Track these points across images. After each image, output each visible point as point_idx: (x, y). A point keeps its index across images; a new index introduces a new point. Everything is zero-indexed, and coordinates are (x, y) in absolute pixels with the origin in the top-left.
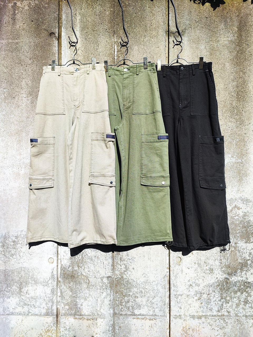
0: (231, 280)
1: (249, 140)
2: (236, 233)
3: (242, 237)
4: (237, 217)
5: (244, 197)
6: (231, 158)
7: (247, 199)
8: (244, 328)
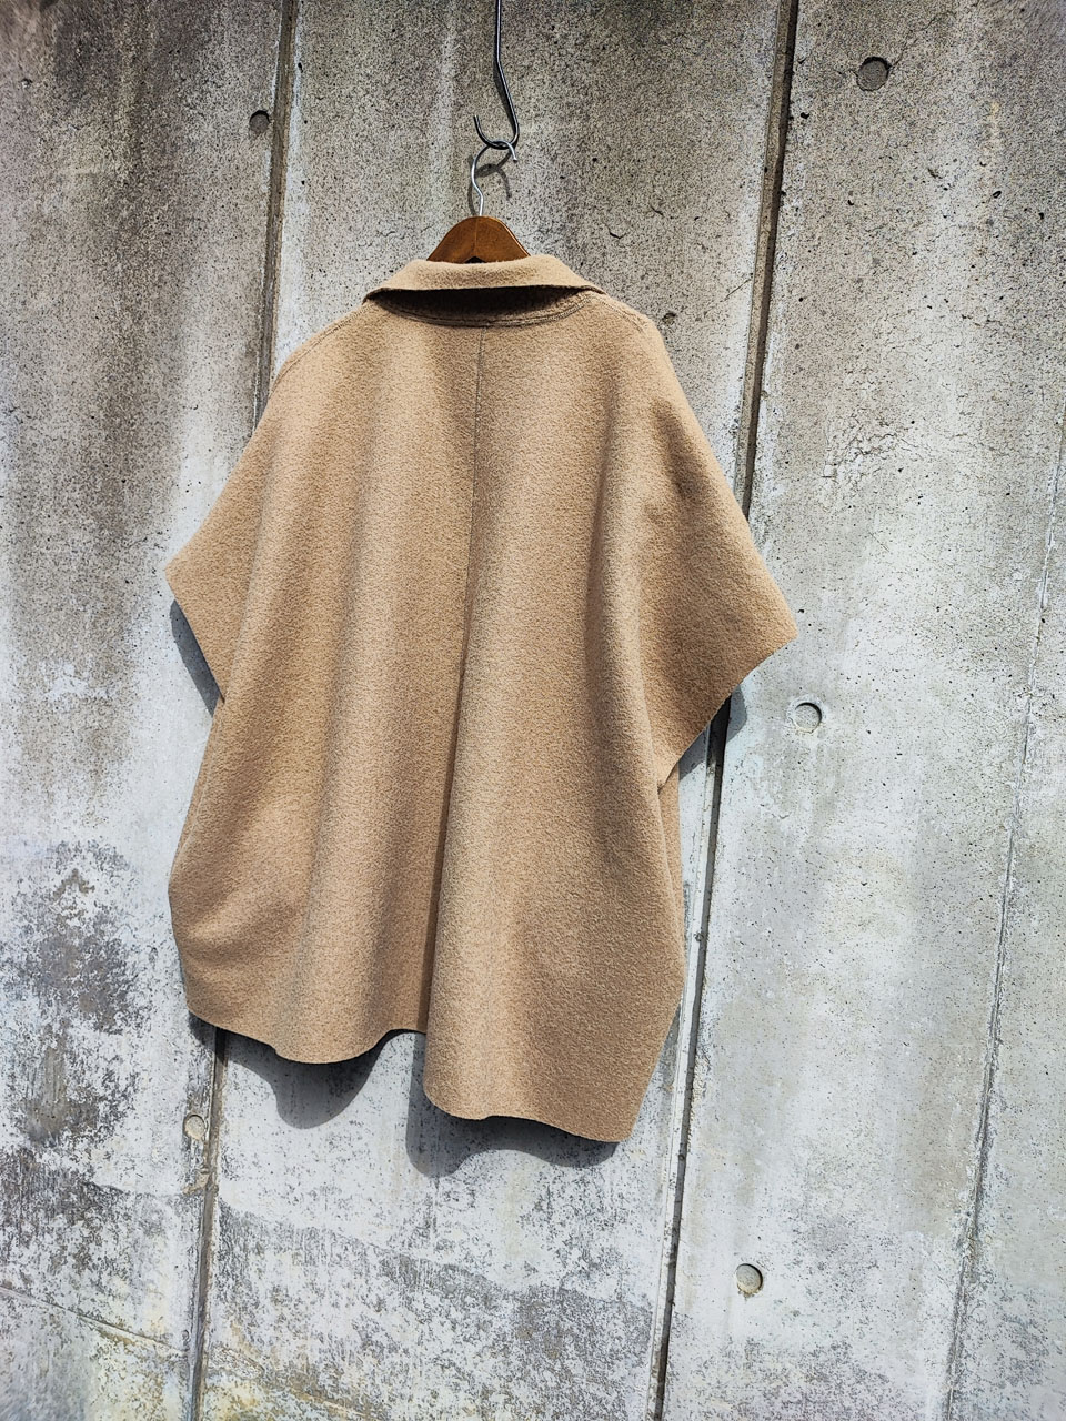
0: (42, 1161)
1: (140, 610)
2: (69, 983)
3: (87, 1005)
4: (76, 919)
5: (105, 843)
6: (72, 679)
7: (115, 856)
8: (70, 1354)
